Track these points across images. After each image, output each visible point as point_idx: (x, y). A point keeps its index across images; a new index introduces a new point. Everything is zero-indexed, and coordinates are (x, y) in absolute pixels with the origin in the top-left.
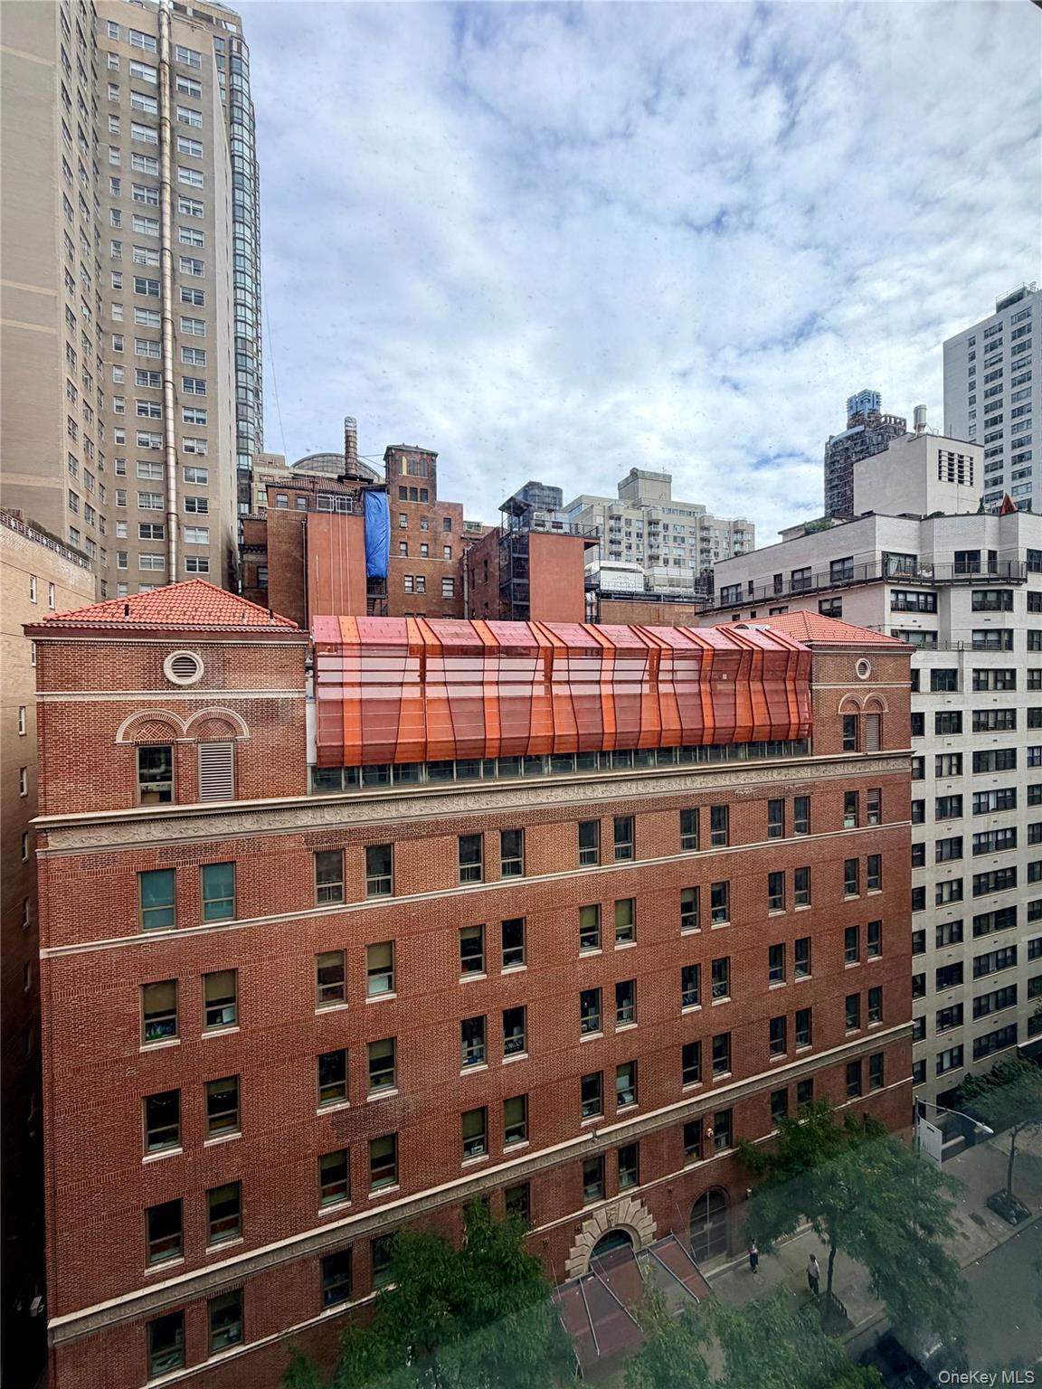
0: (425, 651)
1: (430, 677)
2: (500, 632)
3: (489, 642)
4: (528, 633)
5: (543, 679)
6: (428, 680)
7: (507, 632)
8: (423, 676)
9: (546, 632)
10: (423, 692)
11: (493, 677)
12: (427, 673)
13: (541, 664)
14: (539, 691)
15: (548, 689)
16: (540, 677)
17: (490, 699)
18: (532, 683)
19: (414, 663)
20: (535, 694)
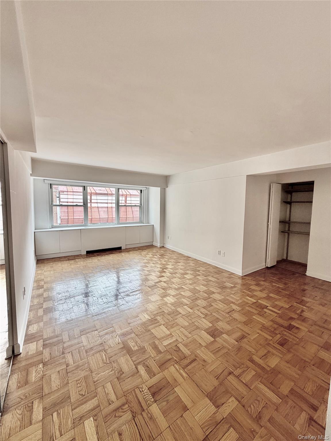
12: (92, 200)
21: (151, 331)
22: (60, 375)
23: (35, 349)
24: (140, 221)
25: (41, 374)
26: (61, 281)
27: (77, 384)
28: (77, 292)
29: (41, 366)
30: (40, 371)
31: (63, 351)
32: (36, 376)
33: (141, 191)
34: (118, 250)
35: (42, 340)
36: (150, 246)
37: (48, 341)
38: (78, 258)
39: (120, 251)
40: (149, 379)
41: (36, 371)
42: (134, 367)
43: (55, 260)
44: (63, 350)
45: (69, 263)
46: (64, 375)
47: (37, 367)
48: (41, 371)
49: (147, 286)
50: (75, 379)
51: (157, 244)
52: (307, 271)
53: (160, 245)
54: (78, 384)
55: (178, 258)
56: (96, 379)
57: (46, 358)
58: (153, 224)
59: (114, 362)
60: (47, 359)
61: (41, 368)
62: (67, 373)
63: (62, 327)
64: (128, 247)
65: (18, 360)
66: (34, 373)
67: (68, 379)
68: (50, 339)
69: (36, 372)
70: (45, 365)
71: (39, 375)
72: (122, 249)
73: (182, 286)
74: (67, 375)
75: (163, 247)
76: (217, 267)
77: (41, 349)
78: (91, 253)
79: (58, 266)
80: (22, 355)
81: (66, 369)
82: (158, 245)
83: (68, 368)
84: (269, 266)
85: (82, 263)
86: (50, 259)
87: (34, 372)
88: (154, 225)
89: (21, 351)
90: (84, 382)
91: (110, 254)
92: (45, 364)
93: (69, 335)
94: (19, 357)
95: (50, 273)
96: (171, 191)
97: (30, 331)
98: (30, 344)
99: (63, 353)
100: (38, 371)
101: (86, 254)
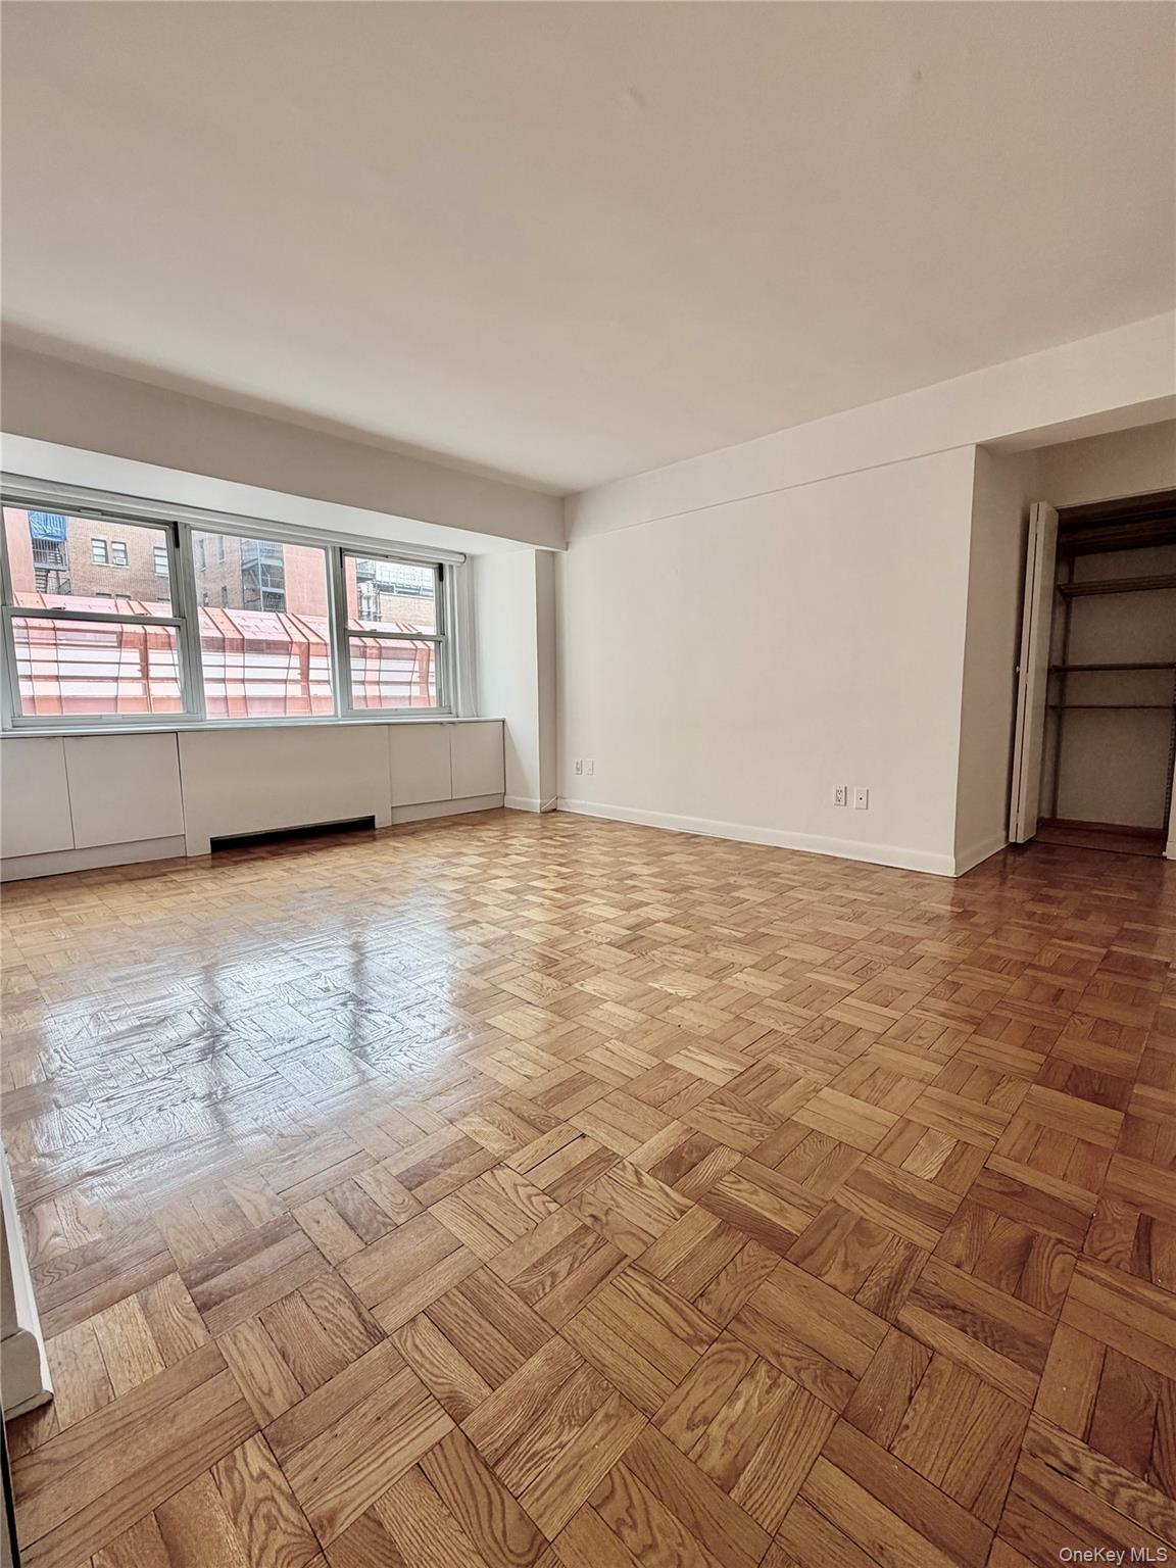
0: (146, 641)
1: (154, 672)
2: (243, 623)
3: (231, 634)
4: (279, 626)
5: (299, 677)
6: (151, 675)
7: (251, 623)
8: (145, 670)
9: (300, 626)
10: (147, 689)
11: (238, 674)
12: (151, 667)
13: (295, 661)
14: (295, 690)
15: (306, 690)
16: (295, 675)
17: (235, 699)
18: (285, 681)
19: (133, 656)
20: (289, 694)
21: (796, 1124)
22: (446, 1493)
23: (152, 1345)
24: (441, 705)
25: (286, 1520)
26: (136, 962)
27: (617, 1533)
28: (260, 1001)
29: (255, 1457)
30: (273, 1499)
31: (363, 1321)
32: (256, 1551)
33: (440, 568)
34: (359, 830)
35: (175, 1279)
36: (494, 813)
37: (225, 1276)
38: (178, 871)
39: (370, 833)
40: (1034, 1381)
41: (236, 1511)
42: (882, 1326)
43: (52, 885)
44: (360, 1315)
45: (142, 891)
46: (478, 1487)
47: (230, 1480)
48: (280, 1499)
49: (601, 944)
50: (578, 1498)
51: (524, 799)
52: (1168, 843)
53: (541, 805)
54: (626, 1532)
55: (651, 842)
56: (716, 1461)
57: (270, 1394)
58: (501, 717)
59: (737, 1318)
60: (278, 1394)
61: (263, 1475)
62: (490, 1469)
63: (272, 1180)
64: (404, 817)
65: (44, 1456)
66: (232, 1530)
67: (522, 1515)
68: (225, 1260)
69: (243, 1517)
70: (280, 1443)
71: (280, 1539)
72: (377, 826)
73: (762, 930)
74: (497, 1480)
75: (555, 810)
76: (835, 858)
77: (199, 1334)
78: (231, 849)
79: (83, 905)
80: (62, 1412)
81: (460, 1440)
82: (536, 803)
83: (470, 1426)
84: (1020, 841)
85: (208, 885)
86: (21, 883)
87: (221, 1516)
88: (507, 720)
89: (47, 1385)
90: (653, 1503)
91: (330, 846)
92: (278, 1439)
93: (343, 1216)
94: (44, 1427)
95: (52, 938)
96: (583, 561)
97: (56, 1235)
98: (98, 1319)
99: (376, 1335)
100: (249, 1501)
101: (210, 852)
